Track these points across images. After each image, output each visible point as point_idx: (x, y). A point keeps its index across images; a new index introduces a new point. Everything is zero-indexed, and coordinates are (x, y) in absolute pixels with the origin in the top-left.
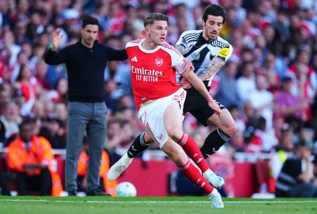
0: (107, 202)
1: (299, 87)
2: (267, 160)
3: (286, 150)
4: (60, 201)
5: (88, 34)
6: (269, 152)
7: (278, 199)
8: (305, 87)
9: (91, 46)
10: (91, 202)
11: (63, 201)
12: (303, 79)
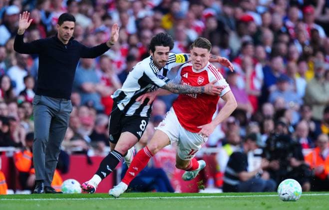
0: (53, 199)
1: (245, 79)
2: (214, 154)
3: (233, 143)
4: (5, 199)
5: (65, 31)
6: (215, 146)
7: (225, 193)
8: (252, 79)
9: (67, 43)
10: (37, 199)
11: (9, 199)
12: (249, 71)
